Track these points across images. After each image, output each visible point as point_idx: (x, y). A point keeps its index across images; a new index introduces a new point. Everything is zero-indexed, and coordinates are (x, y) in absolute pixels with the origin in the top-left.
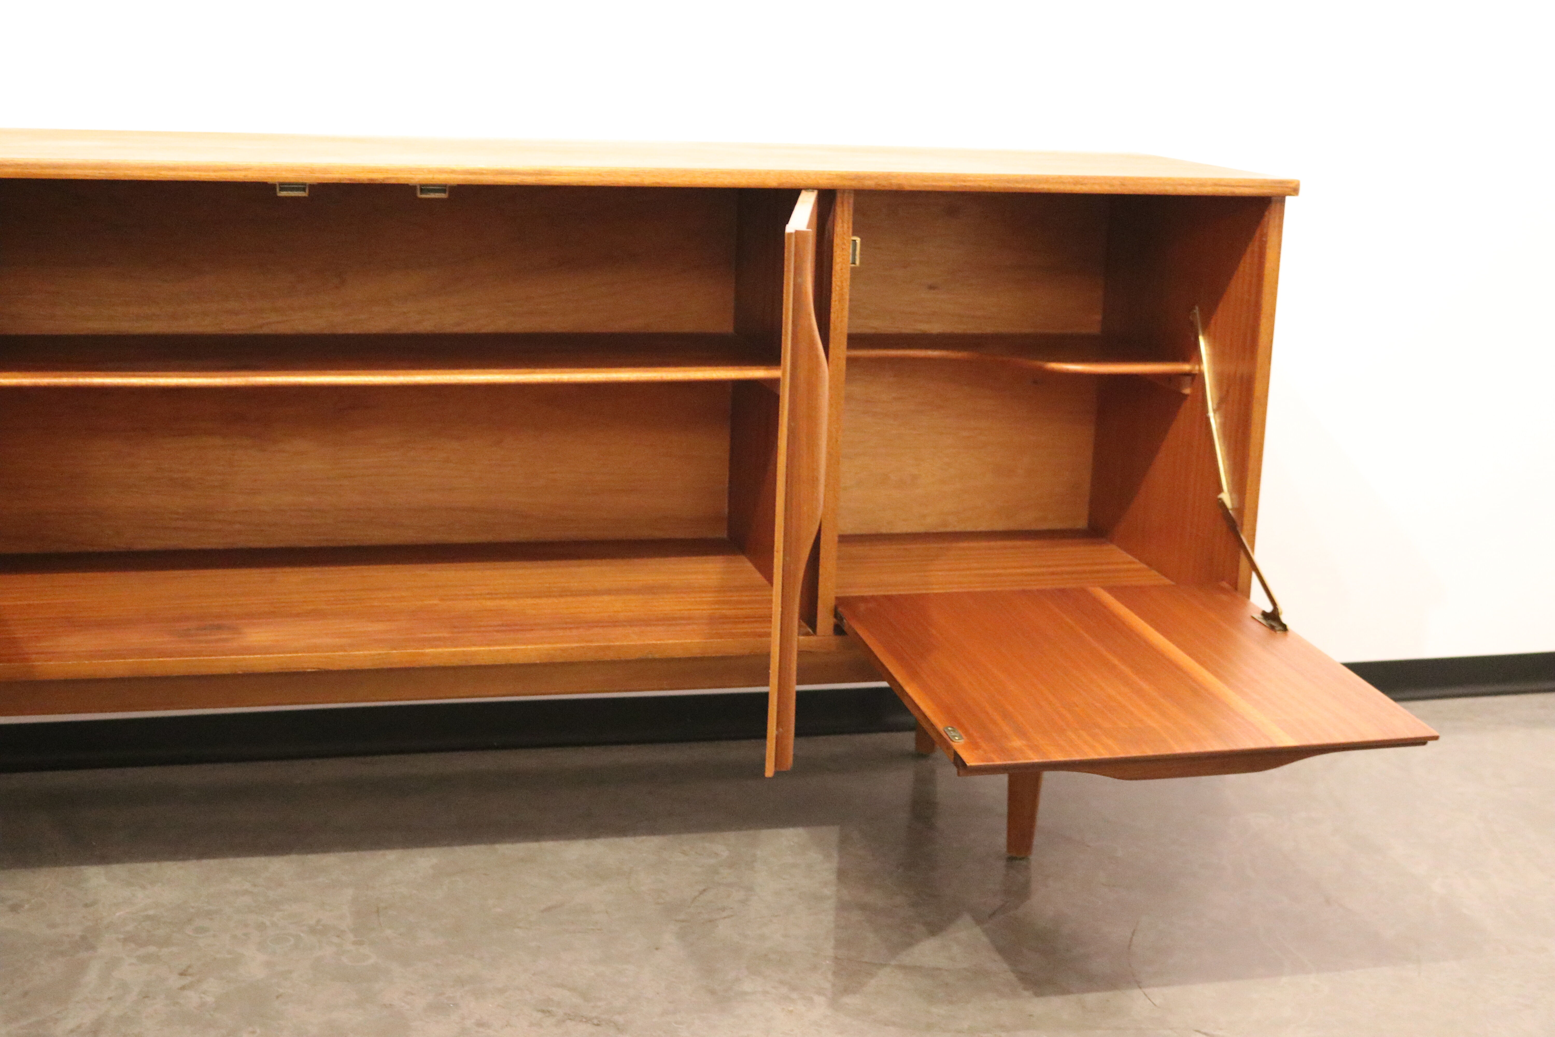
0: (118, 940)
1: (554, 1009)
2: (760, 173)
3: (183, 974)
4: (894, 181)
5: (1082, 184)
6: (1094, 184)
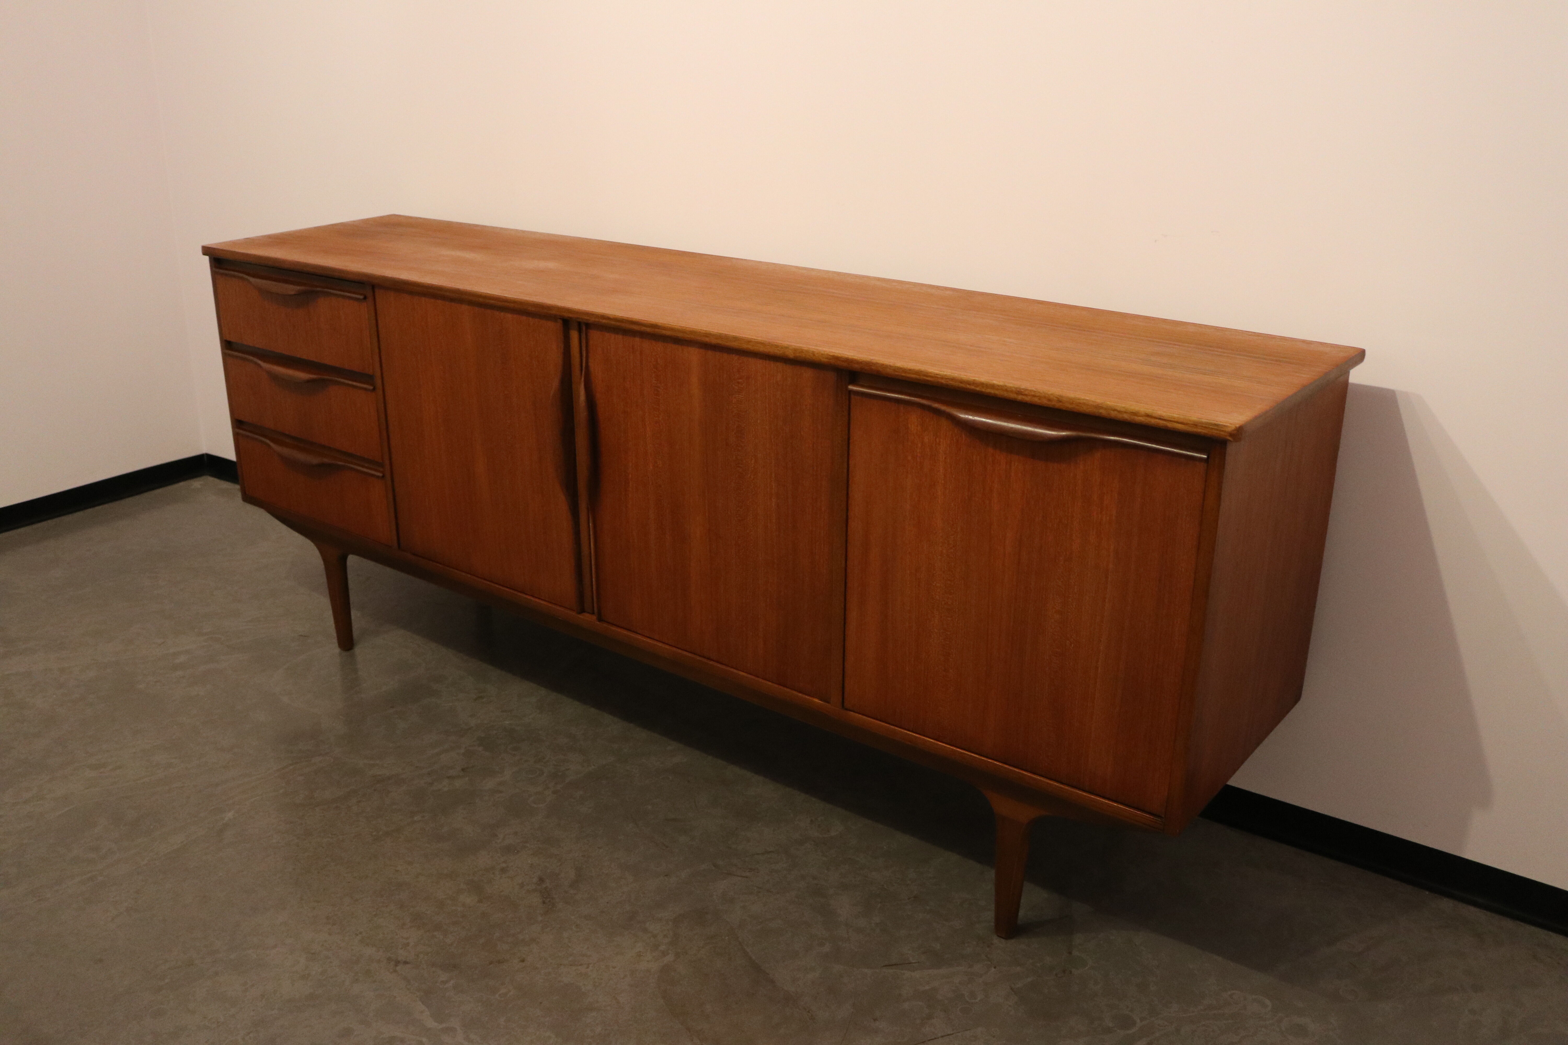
4: (874, 368)
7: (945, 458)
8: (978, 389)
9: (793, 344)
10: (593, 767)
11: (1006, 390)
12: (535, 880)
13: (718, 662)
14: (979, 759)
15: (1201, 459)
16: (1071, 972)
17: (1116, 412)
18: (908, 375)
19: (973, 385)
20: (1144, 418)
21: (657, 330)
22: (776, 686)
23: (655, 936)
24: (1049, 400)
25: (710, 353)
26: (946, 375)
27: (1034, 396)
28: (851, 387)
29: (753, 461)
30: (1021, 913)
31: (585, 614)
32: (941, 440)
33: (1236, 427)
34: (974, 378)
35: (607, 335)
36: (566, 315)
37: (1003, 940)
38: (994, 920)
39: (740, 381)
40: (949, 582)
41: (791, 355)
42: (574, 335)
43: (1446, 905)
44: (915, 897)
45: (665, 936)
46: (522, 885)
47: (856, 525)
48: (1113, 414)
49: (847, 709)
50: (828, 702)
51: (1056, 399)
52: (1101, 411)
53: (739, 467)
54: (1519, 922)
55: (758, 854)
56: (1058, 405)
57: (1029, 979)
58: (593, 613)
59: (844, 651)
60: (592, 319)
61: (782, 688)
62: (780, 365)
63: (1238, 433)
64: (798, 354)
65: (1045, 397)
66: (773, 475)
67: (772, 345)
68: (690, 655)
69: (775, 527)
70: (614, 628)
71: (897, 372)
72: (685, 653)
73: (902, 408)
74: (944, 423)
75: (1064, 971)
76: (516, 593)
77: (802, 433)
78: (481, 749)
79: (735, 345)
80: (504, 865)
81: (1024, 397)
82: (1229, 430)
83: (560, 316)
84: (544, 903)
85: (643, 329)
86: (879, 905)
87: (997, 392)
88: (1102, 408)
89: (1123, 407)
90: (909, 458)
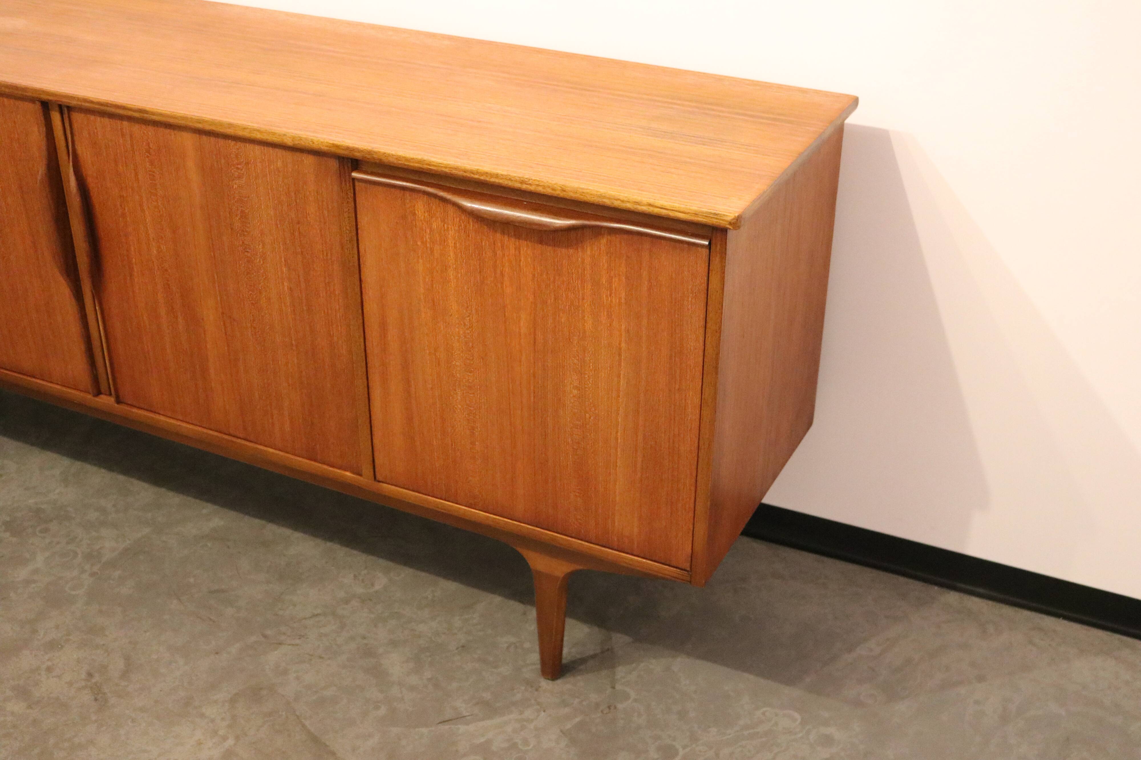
7: (455, 243)
8: (482, 178)
9: (289, 131)
10: (128, 542)
11: (510, 179)
12: (83, 676)
13: (245, 439)
14: (512, 523)
15: (702, 246)
16: (615, 708)
17: (619, 202)
18: (412, 164)
19: (476, 174)
20: (647, 207)
21: (145, 115)
22: (307, 461)
23: (213, 721)
24: (553, 189)
25: (204, 138)
26: (449, 165)
27: (538, 185)
28: (355, 174)
29: (261, 246)
30: (565, 651)
31: (102, 396)
32: (449, 226)
33: (735, 216)
34: (477, 168)
35: (92, 118)
36: (44, 97)
37: (550, 682)
38: (539, 662)
39: (239, 166)
40: (468, 361)
41: (289, 142)
42: (56, 117)
43: (952, 598)
44: (463, 646)
45: (223, 719)
46: (70, 684)
47: (371, 307)
48: (617, 204)
49: (379, 481)
50: (361, 475)
51: (559, 188)
52: (605, 200)
53: (247, 252)
54: (1017, 609)
55: (305, 619)
56: (562, 194)
57: (577, 720)
58: (110, 395)
59: (371, 427)
60: (74, 103)
61: (313, 463)
62: (280, 152)
63: (737, 223)
64: (297, 142)
65: (549, 187)
66: (283, 259)
67: (269, 132)
68: (216, 434)
69: (289, 310)
70: (135, 410)
71: (399, 160)
72: (211, 432)
73: (408, 195)
74: (451, 210)
75: (609, 707)
76: (25, 377)
77: (308, 219)
78: (8, 534)
79: (230, 131)
80: (50, 663)
81: (528, 186)
82: (729, 219)
83: (37, 98)
84: (96, 700)
85: (130, 113)
86: (429, 659)
87: (501, 181)
88: (604, 197)
89: (626, 197)
90: (419, 243)
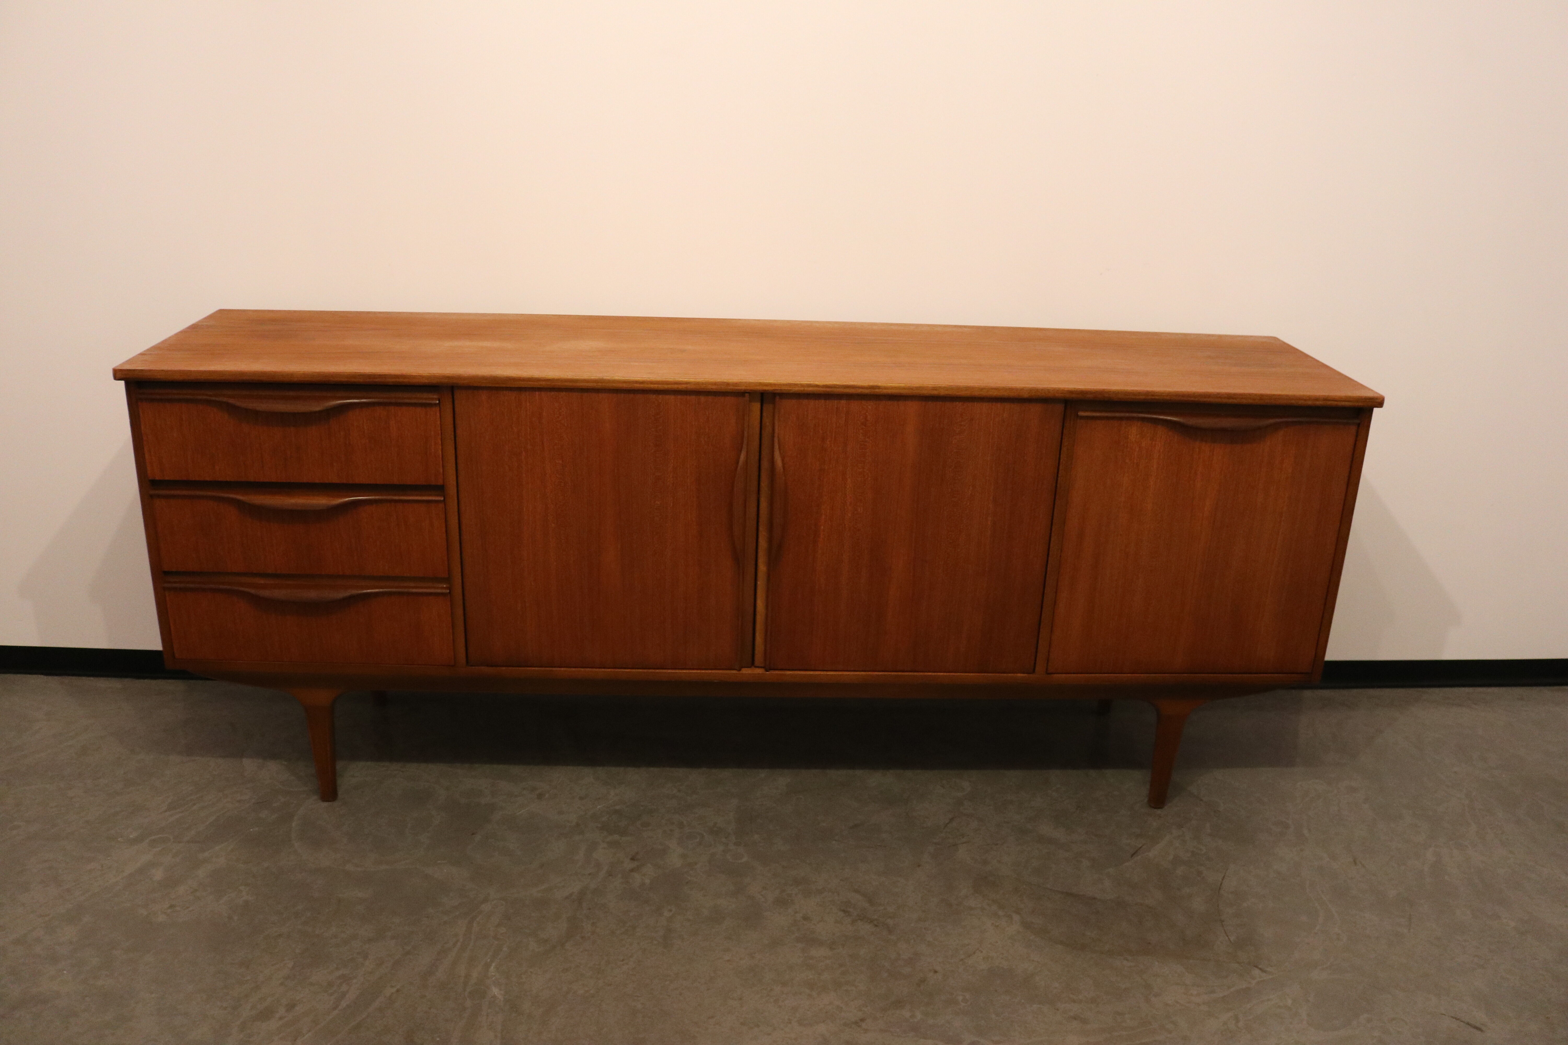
0: (597, 827)
1: (851, 910)
2: (1017, 389)
3: (633, 859)
4: (1106, 395)
5: (1233, 399)
6: (1242, 398)
7: (1159, 456)
8: (1196, 399)
13: (913, 671)
18: (1138, 397)
19: (1193, 397)
20: (1323, 402)
22: (977, 674)
24: (1254, 399)
25: (931, 403)
26: (1170, 392)
28: (1078, 413)
29: (970, 489)
32: (1157, 443)
39: (962, 423)
40: (1154, 549)
41: (1024, 395)
42: (756, 407)
49: (1051, 673)
50: (1033, 674)
51: (1259, 398)
52: (1292, 402)
53: (955, 497)
61: (983, 674)
62: (1007, 405)
66: (991, 498)
69: (989, 541)
70: (788, 673)
73: (1124, 423)
74: (1161, 428)
77: (1025, 458)
78: (616, 836)
80: (800, 915)
89: (1307, 397)
90: (1127, 460)
